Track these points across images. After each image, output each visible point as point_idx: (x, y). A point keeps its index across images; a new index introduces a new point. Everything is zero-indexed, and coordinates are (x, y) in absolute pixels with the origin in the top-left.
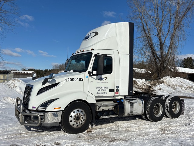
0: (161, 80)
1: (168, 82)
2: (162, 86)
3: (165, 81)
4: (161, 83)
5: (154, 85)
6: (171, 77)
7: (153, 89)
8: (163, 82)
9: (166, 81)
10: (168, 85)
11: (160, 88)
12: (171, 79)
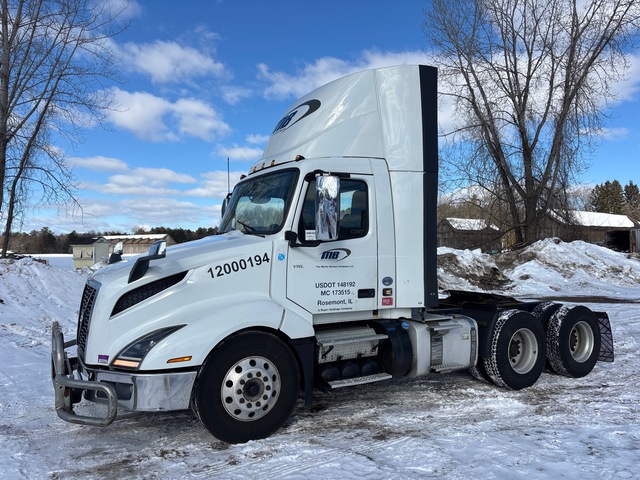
0: (529, 249)
1: (547, 255)
2: (530, 267)
3: (538, 253)
4: (529, 260)
5: (509, 264)
6: (557, 242)
7: (504, 277)
8: (533, 257)
9: (543, 252)
10: (550, 265)
11: (525, 273)
12: (556, 246)
